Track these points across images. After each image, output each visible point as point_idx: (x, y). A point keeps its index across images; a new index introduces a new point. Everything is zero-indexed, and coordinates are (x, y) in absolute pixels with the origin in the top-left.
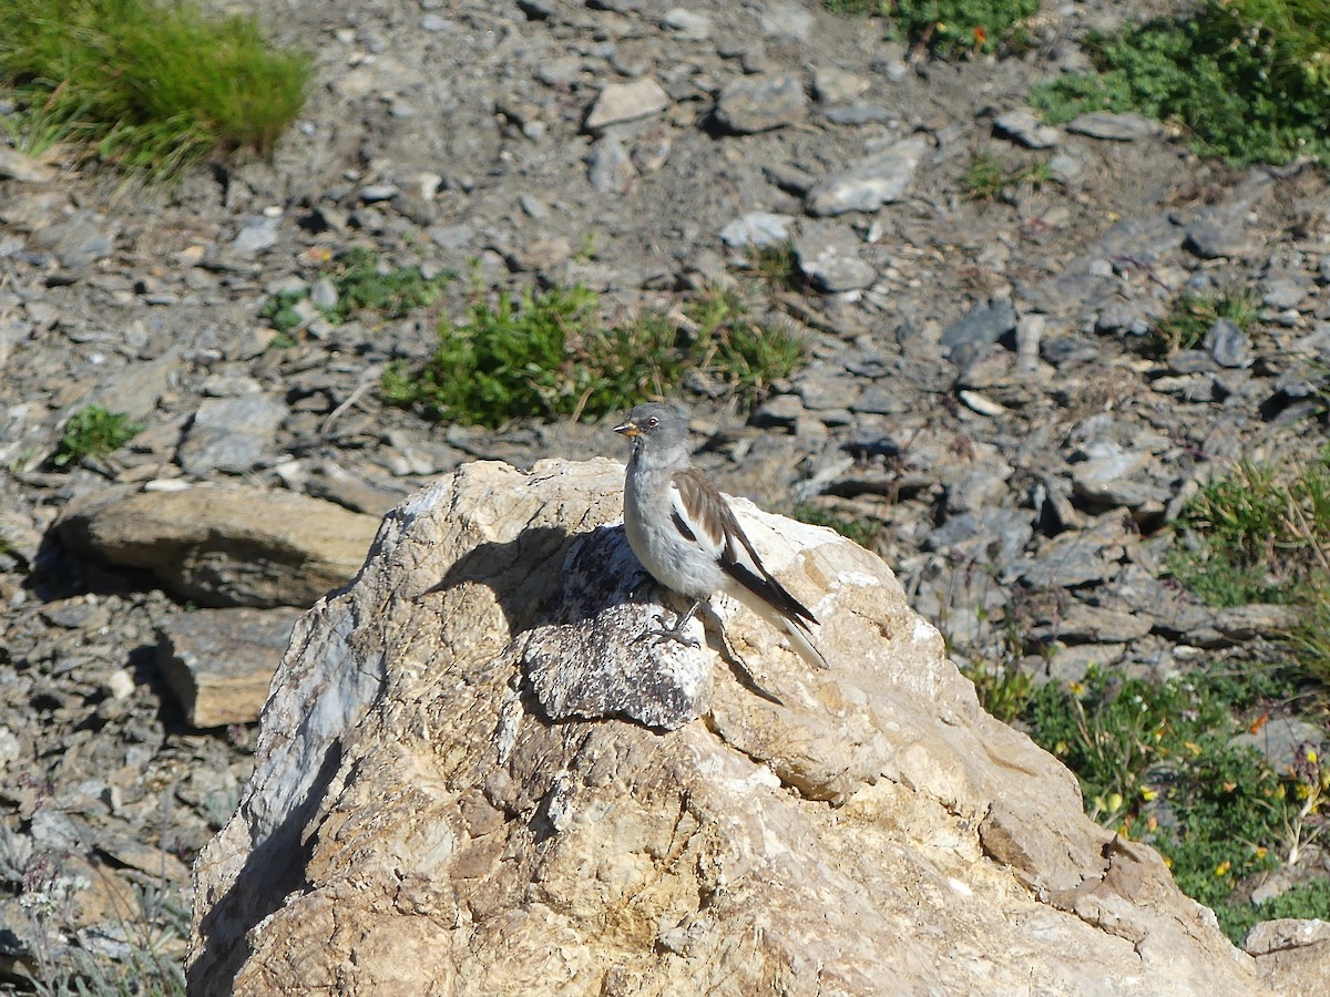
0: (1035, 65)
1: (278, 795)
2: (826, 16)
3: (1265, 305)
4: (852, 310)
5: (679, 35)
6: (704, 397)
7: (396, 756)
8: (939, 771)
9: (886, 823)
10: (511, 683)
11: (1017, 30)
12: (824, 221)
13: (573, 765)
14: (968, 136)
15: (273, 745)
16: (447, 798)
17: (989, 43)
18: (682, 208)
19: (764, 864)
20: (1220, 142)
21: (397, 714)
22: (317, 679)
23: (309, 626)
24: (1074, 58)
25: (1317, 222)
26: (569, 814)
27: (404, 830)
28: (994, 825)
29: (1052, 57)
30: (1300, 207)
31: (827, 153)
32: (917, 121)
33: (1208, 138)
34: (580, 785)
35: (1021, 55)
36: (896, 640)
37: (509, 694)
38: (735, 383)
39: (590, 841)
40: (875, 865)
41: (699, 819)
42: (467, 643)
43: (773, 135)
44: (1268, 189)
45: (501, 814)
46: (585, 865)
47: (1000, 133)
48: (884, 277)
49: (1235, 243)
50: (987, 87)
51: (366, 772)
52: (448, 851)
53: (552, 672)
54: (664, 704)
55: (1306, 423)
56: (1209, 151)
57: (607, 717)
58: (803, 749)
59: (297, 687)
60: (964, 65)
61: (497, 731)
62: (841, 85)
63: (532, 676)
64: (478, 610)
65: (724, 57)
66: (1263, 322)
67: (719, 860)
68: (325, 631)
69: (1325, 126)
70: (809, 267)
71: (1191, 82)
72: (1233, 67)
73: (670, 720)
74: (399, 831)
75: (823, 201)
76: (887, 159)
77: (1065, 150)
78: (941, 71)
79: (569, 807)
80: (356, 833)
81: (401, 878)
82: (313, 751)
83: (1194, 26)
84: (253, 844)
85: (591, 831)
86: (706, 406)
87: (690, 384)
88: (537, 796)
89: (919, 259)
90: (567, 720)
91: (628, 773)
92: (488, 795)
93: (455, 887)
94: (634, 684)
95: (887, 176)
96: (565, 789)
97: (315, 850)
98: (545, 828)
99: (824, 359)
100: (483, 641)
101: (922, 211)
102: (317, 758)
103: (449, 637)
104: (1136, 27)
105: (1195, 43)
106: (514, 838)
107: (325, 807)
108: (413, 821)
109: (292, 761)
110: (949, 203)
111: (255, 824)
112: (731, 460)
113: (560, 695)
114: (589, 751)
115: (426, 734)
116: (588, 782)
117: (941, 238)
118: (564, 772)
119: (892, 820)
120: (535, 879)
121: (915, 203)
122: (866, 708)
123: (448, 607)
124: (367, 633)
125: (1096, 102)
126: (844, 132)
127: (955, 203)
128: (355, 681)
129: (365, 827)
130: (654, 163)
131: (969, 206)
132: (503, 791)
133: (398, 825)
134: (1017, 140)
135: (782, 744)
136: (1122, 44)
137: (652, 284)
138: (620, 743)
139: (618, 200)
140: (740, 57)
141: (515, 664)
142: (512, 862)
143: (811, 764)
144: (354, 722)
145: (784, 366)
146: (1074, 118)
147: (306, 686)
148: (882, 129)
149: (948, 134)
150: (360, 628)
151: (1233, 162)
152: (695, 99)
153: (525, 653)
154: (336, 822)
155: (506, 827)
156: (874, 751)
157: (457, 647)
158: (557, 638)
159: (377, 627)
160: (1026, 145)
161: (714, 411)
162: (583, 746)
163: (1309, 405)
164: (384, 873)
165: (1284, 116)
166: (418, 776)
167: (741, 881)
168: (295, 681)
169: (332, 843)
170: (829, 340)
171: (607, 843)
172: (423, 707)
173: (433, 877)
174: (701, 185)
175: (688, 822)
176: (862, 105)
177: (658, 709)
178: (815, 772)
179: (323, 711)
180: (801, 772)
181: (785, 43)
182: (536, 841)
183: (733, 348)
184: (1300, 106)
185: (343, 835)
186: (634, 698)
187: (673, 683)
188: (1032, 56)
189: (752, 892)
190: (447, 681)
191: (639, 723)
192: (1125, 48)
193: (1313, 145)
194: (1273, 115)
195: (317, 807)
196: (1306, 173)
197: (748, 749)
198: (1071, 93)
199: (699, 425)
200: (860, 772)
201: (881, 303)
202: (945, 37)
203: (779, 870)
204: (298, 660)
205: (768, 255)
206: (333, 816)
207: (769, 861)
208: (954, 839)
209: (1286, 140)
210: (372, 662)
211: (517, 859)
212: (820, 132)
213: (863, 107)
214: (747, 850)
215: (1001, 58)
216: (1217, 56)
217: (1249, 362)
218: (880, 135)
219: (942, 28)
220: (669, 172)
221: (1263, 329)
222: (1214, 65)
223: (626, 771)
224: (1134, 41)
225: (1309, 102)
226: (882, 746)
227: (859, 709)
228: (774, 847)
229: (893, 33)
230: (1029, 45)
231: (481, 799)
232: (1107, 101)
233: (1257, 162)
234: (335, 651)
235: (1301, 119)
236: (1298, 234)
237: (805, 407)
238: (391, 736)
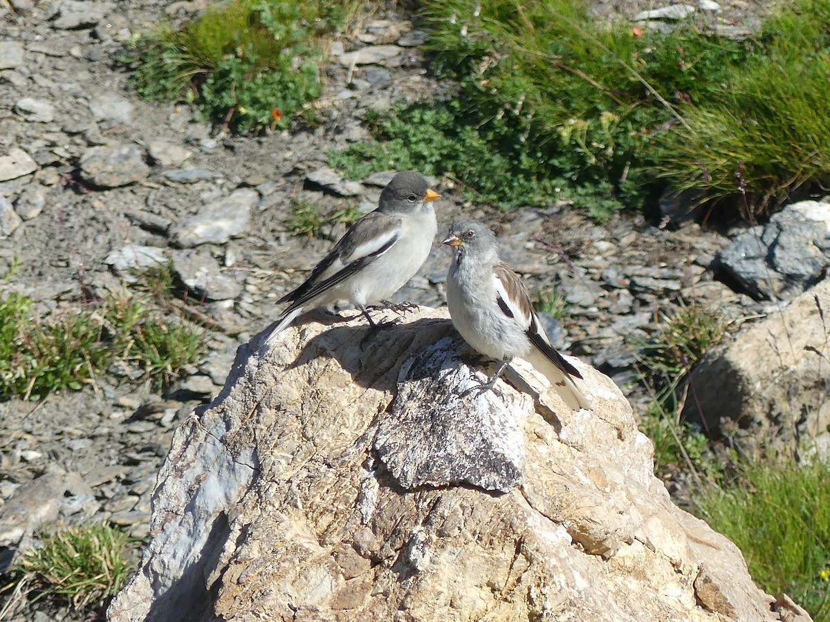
0: (325, 136)
1: (174, 556)
2: (142, 104)
3: (570, 304)
4: (230, 314)
5: (31, 118)
6: (125, 379)
7: (278, 522)
8: (669, 538)
9: (640, 575)
10: (365, 465)
11: (307, 111)
12: (186, 251)
13: (427, 522)
14: (284, 190)
15: (166, 520)
16: (320, 551)
17: (281, 121)
18: (64, 244)
19: (576, 594)
20: (489, 192)
21: (273, 491)
22: (198, 470)
23: (188, 431)
24: (357, 132)
25: (588, 247)
26: (427, 558)
27: (291, 575)
28: (706, 581)
29: (338, 131)
30: (567, 236)
31: (172, 202)
32: (239, 180)
33: (480, 189)
34: (434, 537)
35: (311, 130)
36: (627, 441)
37: (364, 473)
38: (149, 369)
39: (445, 578)
40: (637, 604)
41: (530, 560)
42: (325, 438)
43: (127, 189)
44: (538, 225)
45: (368, 562)
46: (442, 597)
47: (311, 186)
48: (247, 291)
49: (524, 263)
50: (288, 154)
51: (255, 533)
52: (328, 590)
53: (401, 455)
54: (499, 474)
55: (631, 387)
56: (481, 199)
57: (452, 485)
58: (588, 513)
59: (181, 476)
60: (264, 139)
61: (359, 500)
62: (170, 153)
63: (384, 459)
64: (332, 413)
65: (71, 134)
66: (573, 316)
67: (545, 591)
68: (202, 434)
69: (575, 178)
70: (191, 283)
71: (458, 146)
72: (490, 136)
73: (504, 485)
74: (288, 576)
75: (184, 236)
76: (226, 205)
77: (367, 199)
78: (244, 144)
79: (427, 553)
80: (253, 578)
81: (295, 610)
82: (201, 523)
83: (456, 104)
84: (155, 595)
85: (446, 570)
86: (126, 387)
87: (112, 370)
88: (398, 546)
89: (270, 277)
90: (419, 489)
91: (473, 526)
92: (357, 548)
93: (337, 616)
94: (473, 460)
95: (233, 218)
96: (423, 539)
97: (220, 592)
98: (407, 569)
99: (217, 350)
100: (338, 436)
101: (259, 245)
102: (205, 529)
103: (310, 434)
104: (404, 107)
105: (456, 117)
106: (380, 579)
107: (224, 561)
108: (298, 568)
109: (184, 531)
110: (278, 239)
111: (156, 580)
112: (160, 425)
113: (411, 472)
114: (440, 510)
115: (300, 504)
116: (440, 534)
117: (282, 263)
118: (419, 527)
119: (643, 572)
120: (402, 607)
121: (252, 239)
122: (623, 485)
123: (306, 411)
124: (238, 434)
125: (383, 163)
126: (181, 188)
127: (283, 239)
128: (232, 469)
129: (260, 574)
130: (34, 213)
131: (294, 242)
132: (369, 543)
133: (287, 572)
134: (328, 190)
135: (572, 510)
136: (396, 120)
137: (63, 297)
138: (465, 503)
139: (7, 240)
140: (82, 134)
141: (367, 451)
142: (380, 596)
143: (592, 525)
144: (235, 499)
145: (188, 355)
146: (368, 176)
147: (190, 476)
148: (209, 185)
149: (267, 189)
150: (232, 430)
151: (505, 206)
152: (56, 164)
153: (374, 442)
154: (235, 571)
155: (372, 571)
156: (631, 519)
157: (317, 441)
158: (402, 430)
159: (247, 429)
160: (337, 195)
161: (133, 391)
162: (434, 507)
163: (629, 374)
164: (281, 606)
165: (543, 170)
166: (297, 535)
167: (562, 607)
168: (179, 472)
169: (235, 586)
170: (219, 336)
171: (459, 579)
172: (294, 486)
173: (320, 608)
174: (76, 228)
175: (521, 562)
176: (190, 168)
177: (494, 477)
178: (596, 531)
179: (207, 492)
180: (585, 531)
181: (114, 124)
182: (400, 579)
183: (147, 341)
184: (555, 162)
185: (243, 580)
186: (473, 470)
187: (505, 459)
188: (320, 131)
189: (572, 614)
190: (311, 465)
191: (479, 488)
192: (398, 123)
193: (568, 192)
194: (534, 170)
195: (217, 561)
196: (565, 212)
197: (547, 513)
198: (362, 157)
199: (124, 401)
200: (622, 533)
201: (250, 308)
202: (246, 117)
203: (587, 599)
204: (181, 456)
205: (151, 274)
206: (233, 567)
207: (580, 593)
208: (678, 591)
209: (545, 189)
210: (245, 456)
211: (386, 594)
212: (162, 188)
213: (191, 171)
214: (563, 584)
215: (293, 133)
216: (477, 127)
217: (568, 345)
218: (211, 190)
219: (243, 110)
220: (46, 219)
221: (574, 322)
222: (476, 133)
223: (472, 525)
224: (405, 116)
225: (563, 159)
226: (635, 516)
227: (619, 487)
228: (582, 584)
229: (198, 115)
230: (318, 122)
231: (351, 551)
232: (392, 163)
233: (524, 204)
234: (212, 449)
235: (556, 172)
236: (573, 256)
237: (215, 384)
238: (270, 508)
